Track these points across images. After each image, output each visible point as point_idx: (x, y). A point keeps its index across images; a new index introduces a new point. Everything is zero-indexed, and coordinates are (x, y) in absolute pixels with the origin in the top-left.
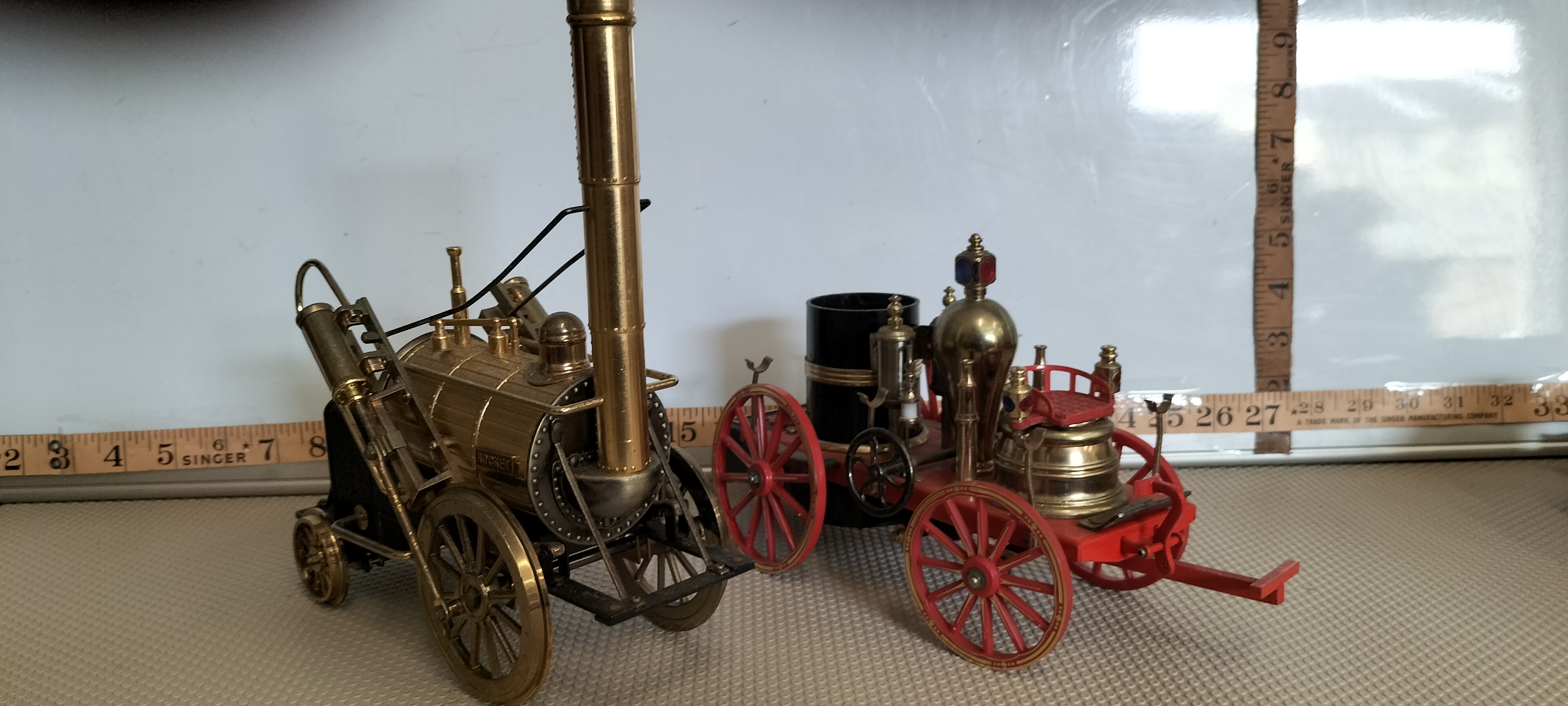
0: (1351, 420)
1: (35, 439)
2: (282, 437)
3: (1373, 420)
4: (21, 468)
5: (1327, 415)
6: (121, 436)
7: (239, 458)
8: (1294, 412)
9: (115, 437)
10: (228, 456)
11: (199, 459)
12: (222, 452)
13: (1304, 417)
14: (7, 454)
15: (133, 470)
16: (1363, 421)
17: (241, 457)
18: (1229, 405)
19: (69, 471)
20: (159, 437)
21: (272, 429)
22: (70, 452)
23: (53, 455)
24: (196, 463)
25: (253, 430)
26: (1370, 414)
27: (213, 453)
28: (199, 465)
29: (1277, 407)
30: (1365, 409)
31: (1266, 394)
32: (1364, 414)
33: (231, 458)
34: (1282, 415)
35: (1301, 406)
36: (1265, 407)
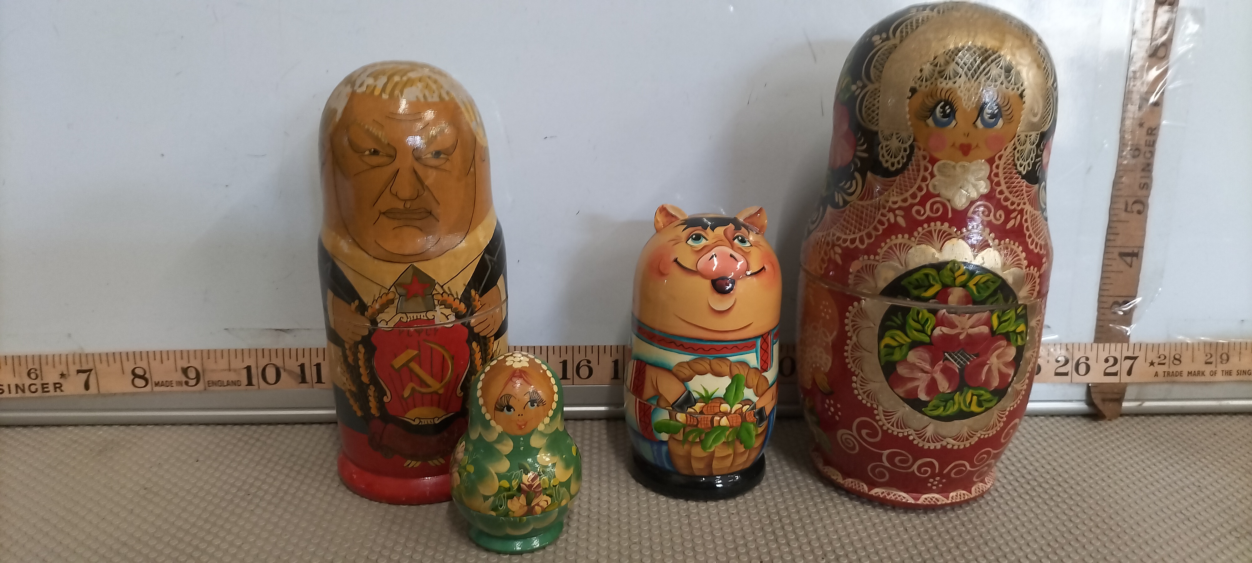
0: (1207, 373)
2: (101, 367)
3: (1229, 373)
5: (1184, 367)
7: (55, 388)
8: (1152, 364)
10: (44, 386)
11: (13, 389)
12: (38, 382)
13: (1161, 369)
16: (1219, 373)
17: (58, 386)
18: (1087, 356)
21: (90, 359)
24: (10, 392)
25: (70, 359)
26: (1226, 367)
27: (28, 382)
28: (13, 394)
29: (1135, 358)
30: (1221, 362)
31: (1125, 345)
32: (1221, 367)
33: (47, 388)
34: (1140, 366)
35: (1159, 357)
36: (1123, 358)
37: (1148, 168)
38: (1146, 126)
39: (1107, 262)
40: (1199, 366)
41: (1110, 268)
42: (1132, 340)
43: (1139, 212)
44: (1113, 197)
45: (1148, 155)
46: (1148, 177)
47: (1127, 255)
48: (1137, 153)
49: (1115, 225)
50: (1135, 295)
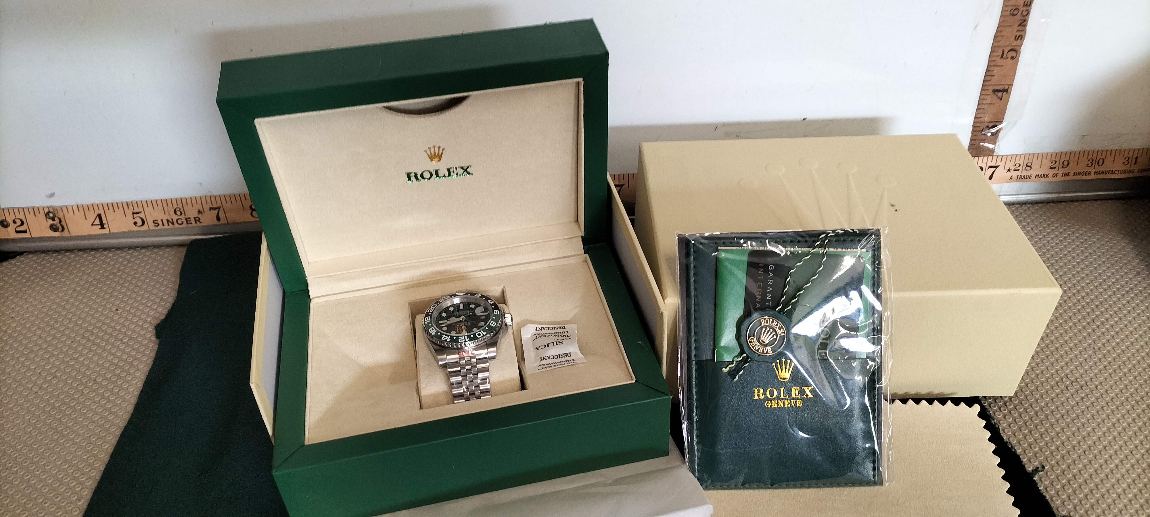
0: (1050, 176)
1: (35, 210)
2: (227, 205)
3: (1067, 174)
4: (28, 231)
5: (1033, 172)
6: (100, 207)
8: (1009, 170)
9: (96, 207)
10: (187, 220)
11: (165, 222)
12: (183, 217)
13: (1015, 174)
14: (14, 222)
15: (116, 231)
16: (1060, 175)
17: (197, 220)
19: (66, 234)
20: (131, 207)
21: (218, 199)
22: (63, 220)
23: (51, 222)
24: (163, 225)
25: (204, 200)
26: (1066, 171)
27: (175, 217)
28: (166, 226)
29: (997, 167)
30: (1063, 167)
31: (990, 158)
32: (1061, 171)
33: (190, 221)
34: (1000, 173)
35: (1015, 165)
36: (987, 167)
37: (1023, 23)
39: (983, 97)
40: (1045, 170)
41: (984, 102)
42: (996, 154)
43: (1012, 58)
44: (993, 47)
45: (1025, 13)
46: (1022, 31)
47: (999, 91)
48: (1016, 12)
49: (992, 68)
50: (1002, 121)
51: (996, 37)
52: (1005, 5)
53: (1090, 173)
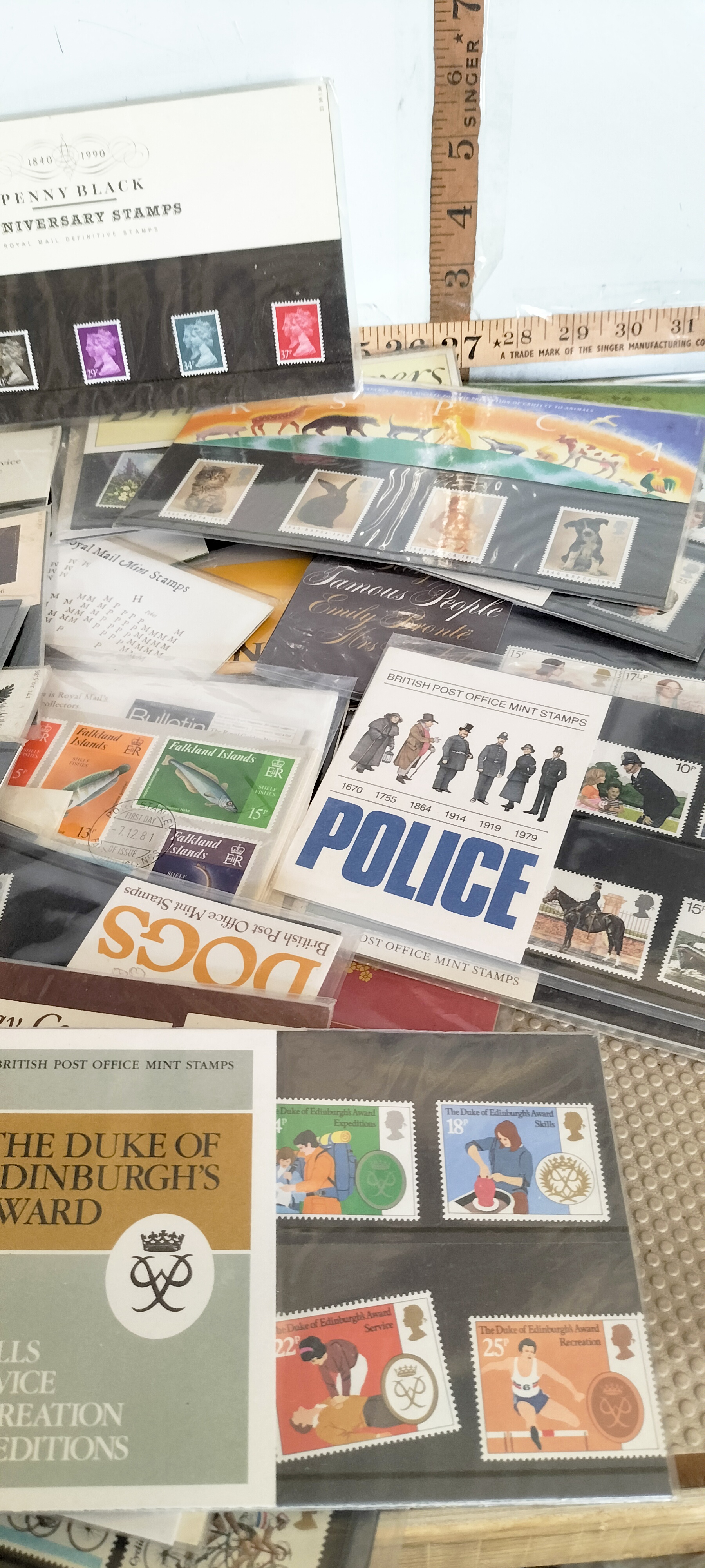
0: (562, 351)
3: (588, 349)
5: (535, 345)
8: (497, 343)
13: (507, 349)
16: (576, 350)
18: (421, 338)
26: (585, 342)
29: (478, 338)
30: (579, 337)
31: (465, 324)
32: (577, 344)
34: (483, 347)
35: (505, 336)
36: (464, 339)
37: (472, 96)
38: (465, 40)
39: (436, 223)
40: (553, 343)
41: (439, 231)
42: (473, 316)
43: (468, 157)
44: (434, 138)
45: (471, 79)
46: (474, 109)
47: (459, 212)
48: (457, 78)
49: (438, 174)
50: (471, 261)
51: (434, 120)
52: (438, 67)
53: (622, 347)
